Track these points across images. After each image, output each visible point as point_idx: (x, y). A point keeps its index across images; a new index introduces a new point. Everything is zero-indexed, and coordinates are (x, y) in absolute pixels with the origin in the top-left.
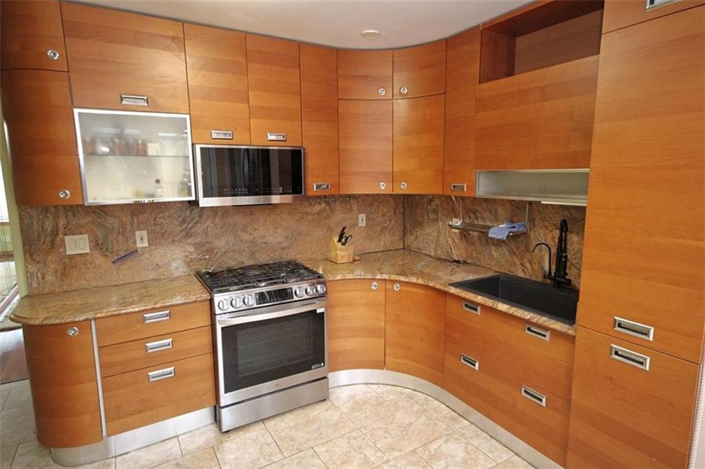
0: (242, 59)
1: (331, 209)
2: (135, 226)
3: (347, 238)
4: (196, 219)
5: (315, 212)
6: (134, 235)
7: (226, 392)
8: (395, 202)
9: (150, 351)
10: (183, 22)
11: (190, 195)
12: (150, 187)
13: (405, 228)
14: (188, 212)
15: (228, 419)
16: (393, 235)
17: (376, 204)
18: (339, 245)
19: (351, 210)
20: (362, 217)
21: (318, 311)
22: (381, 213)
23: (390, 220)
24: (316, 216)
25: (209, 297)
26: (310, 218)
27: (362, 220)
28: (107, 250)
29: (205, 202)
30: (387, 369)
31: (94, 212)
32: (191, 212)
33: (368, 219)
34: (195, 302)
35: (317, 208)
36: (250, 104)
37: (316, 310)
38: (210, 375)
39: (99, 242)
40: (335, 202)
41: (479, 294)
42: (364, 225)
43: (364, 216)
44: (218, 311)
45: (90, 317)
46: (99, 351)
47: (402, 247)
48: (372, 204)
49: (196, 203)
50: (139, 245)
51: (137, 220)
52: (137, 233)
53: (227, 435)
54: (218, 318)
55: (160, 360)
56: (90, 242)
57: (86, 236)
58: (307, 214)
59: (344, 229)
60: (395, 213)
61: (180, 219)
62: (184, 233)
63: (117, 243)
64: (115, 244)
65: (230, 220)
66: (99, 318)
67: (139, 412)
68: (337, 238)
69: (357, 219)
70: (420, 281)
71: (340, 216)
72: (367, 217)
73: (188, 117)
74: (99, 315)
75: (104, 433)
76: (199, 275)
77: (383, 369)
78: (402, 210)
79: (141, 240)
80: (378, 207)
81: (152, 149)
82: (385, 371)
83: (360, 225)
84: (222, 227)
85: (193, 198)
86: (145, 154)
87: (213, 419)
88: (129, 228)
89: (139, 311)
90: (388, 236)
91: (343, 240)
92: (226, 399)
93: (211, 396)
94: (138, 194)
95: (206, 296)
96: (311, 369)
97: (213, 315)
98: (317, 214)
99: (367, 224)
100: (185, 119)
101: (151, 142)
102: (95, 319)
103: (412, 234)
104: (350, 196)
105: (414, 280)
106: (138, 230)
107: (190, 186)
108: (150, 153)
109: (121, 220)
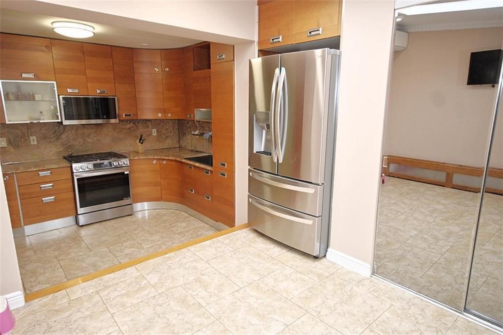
0: (82, 55)
1: (136, 126)
2: (29, 134)
3: (143, 140)
4: (62, 131)
5: (128, 128)
6: (29, 138)
7: (81, 207)
8: (173, 123)
9: (43, 189)
10: (50, 38)
11: (58, 119)
12: (37, 115)
13: (179, 137)
14: (57, 128)
15: (82, 220)
16: (173, 140)
17: (162, 124)
18: (140, 144)
19: (148, 127)
20: (154, 131)
21: (126, 173)
22: (165, 129)
23: (171, 132)
24: (128, 130)
25: (70, 165)
26: (125, 131)
27: (154, 132)
28: (16, 145)
29: (66, 122)
30: (163, 201)
31: (8, 127)
32: (59, 128)
33: (157, 131)
34: (64, 167)
35: (129, 126)
36: (87, 76)
37: (124, 173)
38: (73, 201)
39: (12, 142)
40: (138, 123)
41: (197, 162)
42: (156, 134)
43: (155, 130)
44: (74, 171)
45: (14, 172)
46: (18, 188)
47: (178, 146)
48: (159, 124)
49: (61, 123)
50: (32, 143)
51: (31, 131)
52: (31, 138)
53: (82, 227)
54: (74, 174)
55: (47, 193)
56: (7, 142)
57: (5, 139)
58: (123, 129)
59: (142, 136)
60: (173, 128)
61: (53, 131)
62: (56, 138)
63: (21, 142)
64: (20, 143)
65: (80, 131)
66: (18, 173)
67: (38, 216)
68: (139, 141)
69: (152, 131)
70: (173, 159)
71: (141, 130)
72: (157, 130)
73: (55, 83)
74: (18, 171)
75: (23, 224)
76: (65, 158)
77: (161, 201)
78: (177, 127)
79: (33, 140)
80: (163, 126)
81: (37, 97)
82: (162, 202)
83: (153, 135)
84: (76, 135)
85: (60, 121)
86: (34, 99)
87: (75, 221)
88: (26, 135)
89: (37, 171)
90: (170, 141)
91: (141, 141)
92: (81, 210)
93: (74, 211)
94: (31, 118)
95: (69, 165)
96: (123, 200)
97: (72, 173)
98: (129, 129)
99: (157, 134)
100: (54, 84)
101: (37, 94)
102: (16, 173)
103: (182, 139)
104: (146, 120)
105: (171, 158)
106: (32, 136)
107: (58, 115)
108: (36, 99)
109: (22, 131)
